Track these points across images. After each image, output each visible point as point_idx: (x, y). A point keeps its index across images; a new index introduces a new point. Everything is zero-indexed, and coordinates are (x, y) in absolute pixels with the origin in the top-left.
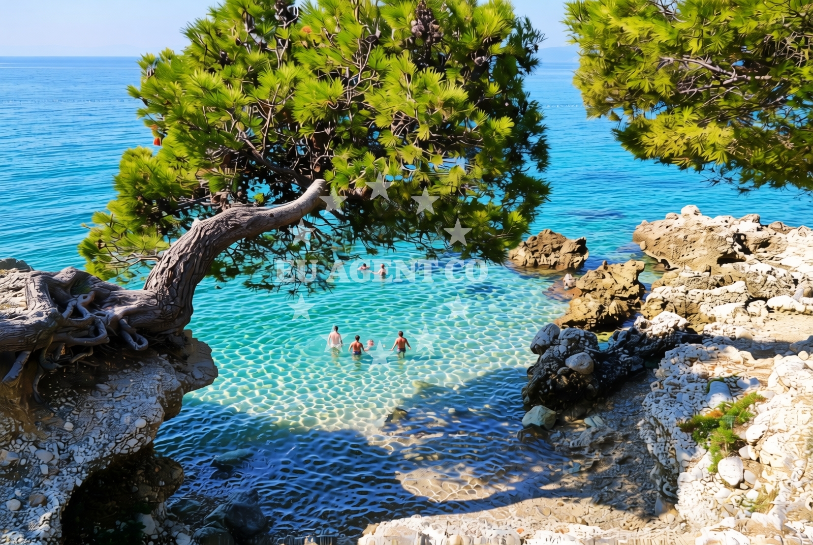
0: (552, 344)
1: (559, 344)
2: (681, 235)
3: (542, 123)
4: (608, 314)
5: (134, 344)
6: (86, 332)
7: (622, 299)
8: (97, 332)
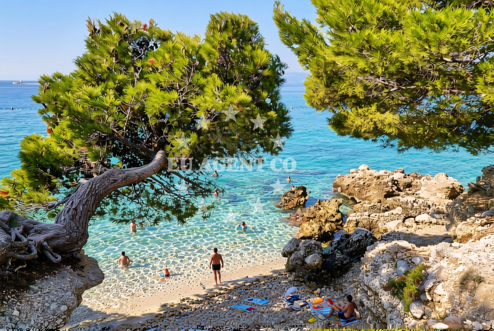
0: (295, 250)
1: (300, 250)
2: (361, 182)
3: (287, 115)
4: (325, 231)
5: (52, 258)
6: (23, 252)
7: (332, 222)
8: (30, 251)
